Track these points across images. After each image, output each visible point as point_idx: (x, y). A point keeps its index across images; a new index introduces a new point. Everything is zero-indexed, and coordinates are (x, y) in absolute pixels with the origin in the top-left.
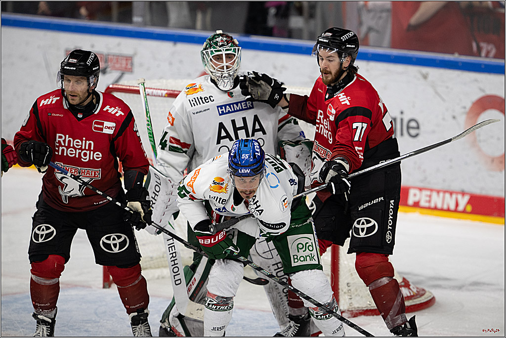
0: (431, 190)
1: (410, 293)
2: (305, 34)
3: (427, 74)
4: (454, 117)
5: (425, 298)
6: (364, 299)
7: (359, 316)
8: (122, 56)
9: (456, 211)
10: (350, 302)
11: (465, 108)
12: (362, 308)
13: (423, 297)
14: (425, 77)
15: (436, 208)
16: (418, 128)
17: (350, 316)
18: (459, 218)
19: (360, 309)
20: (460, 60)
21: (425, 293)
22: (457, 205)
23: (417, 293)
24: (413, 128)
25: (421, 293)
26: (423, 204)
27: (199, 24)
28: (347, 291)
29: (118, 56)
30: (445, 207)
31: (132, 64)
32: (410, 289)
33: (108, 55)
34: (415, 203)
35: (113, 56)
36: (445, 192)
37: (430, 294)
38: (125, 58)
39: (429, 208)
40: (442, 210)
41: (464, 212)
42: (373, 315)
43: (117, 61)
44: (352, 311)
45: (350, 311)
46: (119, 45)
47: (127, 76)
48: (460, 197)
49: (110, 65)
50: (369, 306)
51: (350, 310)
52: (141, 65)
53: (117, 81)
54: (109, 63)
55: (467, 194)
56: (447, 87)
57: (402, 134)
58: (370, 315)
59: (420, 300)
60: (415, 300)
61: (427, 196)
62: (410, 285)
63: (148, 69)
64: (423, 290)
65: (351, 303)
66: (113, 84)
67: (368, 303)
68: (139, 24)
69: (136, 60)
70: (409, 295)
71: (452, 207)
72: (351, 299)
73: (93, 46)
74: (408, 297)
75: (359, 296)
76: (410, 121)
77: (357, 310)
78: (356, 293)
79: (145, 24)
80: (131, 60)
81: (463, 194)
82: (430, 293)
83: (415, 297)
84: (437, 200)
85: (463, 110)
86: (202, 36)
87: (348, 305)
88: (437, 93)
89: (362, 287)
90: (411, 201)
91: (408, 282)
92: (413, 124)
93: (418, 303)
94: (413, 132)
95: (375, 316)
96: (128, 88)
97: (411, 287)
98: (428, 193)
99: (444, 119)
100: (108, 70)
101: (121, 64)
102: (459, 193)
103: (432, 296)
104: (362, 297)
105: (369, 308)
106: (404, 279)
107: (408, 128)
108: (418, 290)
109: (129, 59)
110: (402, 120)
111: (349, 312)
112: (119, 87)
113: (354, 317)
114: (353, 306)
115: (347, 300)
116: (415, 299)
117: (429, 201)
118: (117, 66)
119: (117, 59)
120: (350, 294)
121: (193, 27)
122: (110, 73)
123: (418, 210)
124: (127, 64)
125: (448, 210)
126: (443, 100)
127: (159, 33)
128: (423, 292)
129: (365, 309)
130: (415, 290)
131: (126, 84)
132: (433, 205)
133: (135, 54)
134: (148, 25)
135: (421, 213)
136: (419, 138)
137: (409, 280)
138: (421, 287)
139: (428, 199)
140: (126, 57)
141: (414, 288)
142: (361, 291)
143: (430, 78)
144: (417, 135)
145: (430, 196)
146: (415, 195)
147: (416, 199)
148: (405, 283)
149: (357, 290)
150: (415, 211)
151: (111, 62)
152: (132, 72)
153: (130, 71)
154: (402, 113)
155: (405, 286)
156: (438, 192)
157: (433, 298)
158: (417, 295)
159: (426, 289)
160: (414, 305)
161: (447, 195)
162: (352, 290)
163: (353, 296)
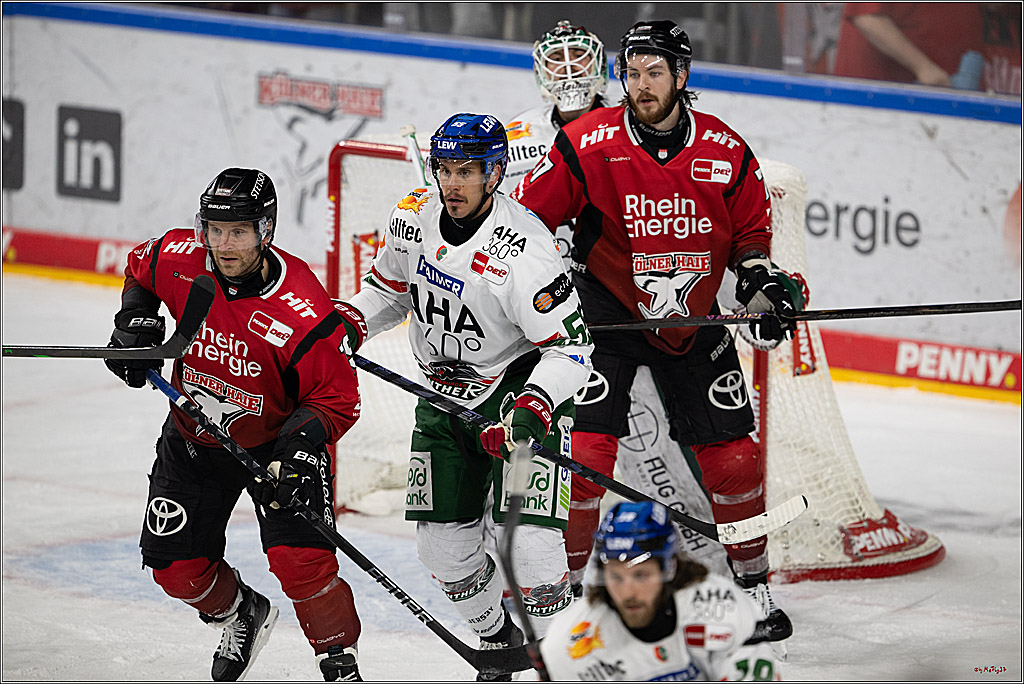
0: (941, 346)
1: (898, 539)
2: (708, 51)
3: (935, 128)
4: (985, 210)
5: (926, 549)
6: (811, 549)
7: (803, 580)
8: (363, 88)
9: (986, 385)
10: (786, 554)
11: (1005, 192)
12: (808, 565)
13: (922, 547)
14: (931, 133)
15: (948, 380)
16: (917, 229)
17: (785, 580)
18: (993, 399)
19: (804, 567)
20: (999, 104)
21: (925, 540)
22: (988, 374)
23: (910, 538)
24: (908, 229)
25: (918, 539)
26: (924, 371)
27: (509, 29)
28: (779, 534)
29: (357, 87)
30: (966, 378)
31: (382, 103)
32: (897, 531)
33: (339, 85)
34: (909, 370)
35: (348, 86)
36: (965, 350)
37: (936, 542)
38: (369, 92)
39: (936, 379)
40: (960, 383)
41: (1002, 387)
42: (828, 580)
43: (355, 97)
44: (789, 571)
45: (785, 571)
46: (358, 66)
47: (372, 125)
48: (993, 359)
49: (341, 105)
50: (820, 562)
51: (786, 569)
52: (400, 105)
53: (354, 134)
54: (340, 101)
55: (1008, 353)
56: (973, 154)
57: (886, 241)
58: (822, 580)
59: (918, 553)
60: (906, 553)
61: (932, 357)
62: (897, 524)
63: (413, 112)
64: (923, 533)
65: (788, 556)
66: (346, 141)
67: (819, 556)
68: (396, 28)
69: (390, 96)
70: (896, 542)
71: (979, 378)
72: (787, 548)
73: (309, 68)
74: (894, 546)
75: (803, 543)
76: (902, 215)
77: (798, 570)
78: (797, 538)
79: (408, 28)
80: (381, 95)
81: (1000, 353)
82: (936, 538)
83: (907, 547)
84: (951, 365)
85: (1002, 197)
86: (515, 52)
87: (782, 559)
88: (952, 164)
89: (808, 527)
90: (902, 365)
91: (895, 518)
92: (907, 222)
93: (913, 557)
94: (907, 237)
95: (832, 582)
96: (374, 147)
97: (900, 528)
98: (935, 351)
99: (965, 213)
100: (337, 113)
101: (361, 102)
102: (994, 352)
103: (939, 546)
104: (807, 545)
105: (820, 567)
106: (887, 513)
107: (898, 228)
108: (914, 534)
109: (377, 93)
110: (887, 214)
111: (784, 574)
112: (359, 145)
113: (793, 582)
114: (791, 563)
115: (781, 551)
116: (906, 550)
117: (937, 367)
118: (355, 106)
119: (354, 93)
120: (785, 540)
121: (498, 35)
122: (342, 118)
123: (915, 383)
124: (373, 103)
125: (972, 383)
126: (966, 178)
127: (435, 45)
128: (923, 538)
129: (813, 568)
130: (907, 534)
131: (370, 141)
132: (942, 375)
133: (389, 84)
134: (413, 30)
135: (921, 389)
136: (919, 248)
137: (896, 514)
138: (919, 527)
139: (933, 362)
140: (372, 89)
141: (905, 529)
142: (805, 534)
143: (940, 136)
144: (914, 243)
145: (938, 358)
146: (909, 355)
147: (912, 363)
148: (889, 520)
149: (798, 533)
150: (908, 386)
151: (343, 98)
152: (381, 117)
153: (378, 115)
154: (887, 200)
155: (888, 526)
156: (953, 349)
157: (942, 548)
158: (910, 542)
159: (929, 532)
160: (905, 562)
161: (970, 356)
162: (789, 532)
163: (791, 543)
